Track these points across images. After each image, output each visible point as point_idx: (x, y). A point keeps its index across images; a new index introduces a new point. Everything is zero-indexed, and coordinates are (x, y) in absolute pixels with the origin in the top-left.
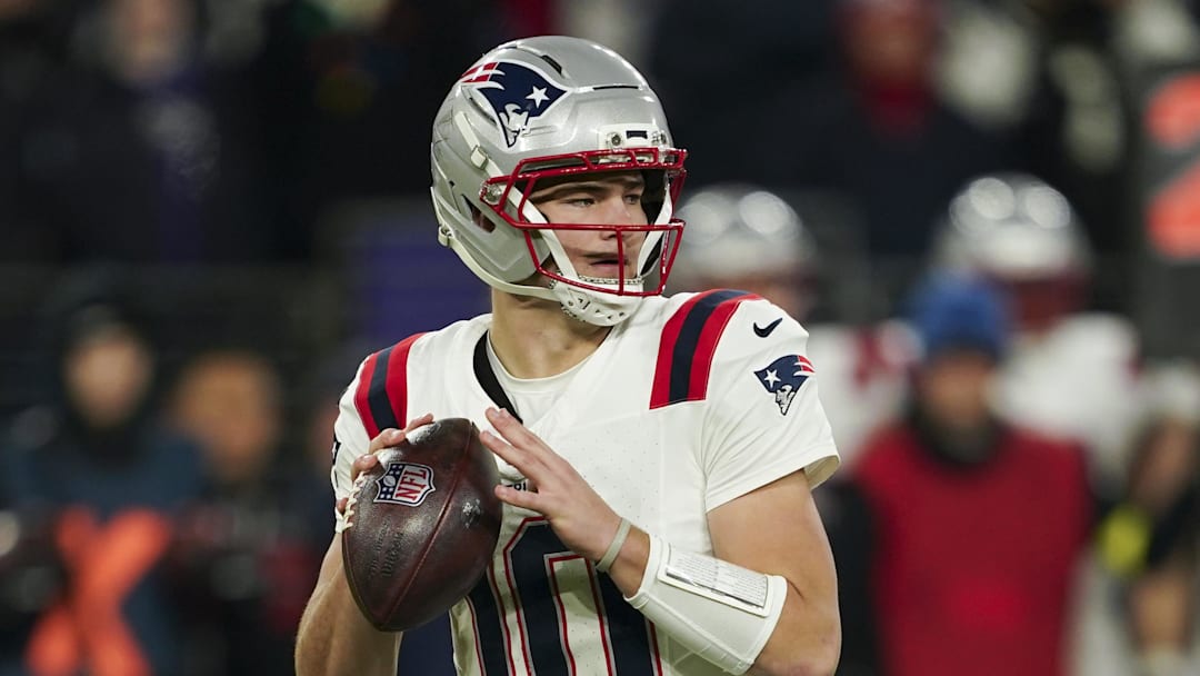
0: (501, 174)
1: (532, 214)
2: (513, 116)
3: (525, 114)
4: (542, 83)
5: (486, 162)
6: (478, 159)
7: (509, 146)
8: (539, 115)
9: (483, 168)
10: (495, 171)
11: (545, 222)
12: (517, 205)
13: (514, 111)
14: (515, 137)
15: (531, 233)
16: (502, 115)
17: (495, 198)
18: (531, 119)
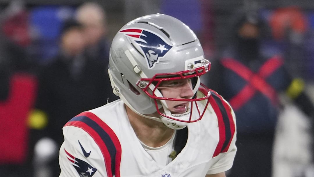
0: (147, 78)
1: (158, 94)
2: (152, 55)
3: (157, 55)
4: (163, 43)
5: (140, 72)
6: (137, 70)
7: (150, 67)
8: (162, 56)
9: (139, 74)
10: (144, 76)
11: (162, 97)
12: (152, 90)
13: (152, 53)
14: (153, 64)
15: (157, 101)
16: (147, 54)
17: (143, 86)
18: (159, 58)
